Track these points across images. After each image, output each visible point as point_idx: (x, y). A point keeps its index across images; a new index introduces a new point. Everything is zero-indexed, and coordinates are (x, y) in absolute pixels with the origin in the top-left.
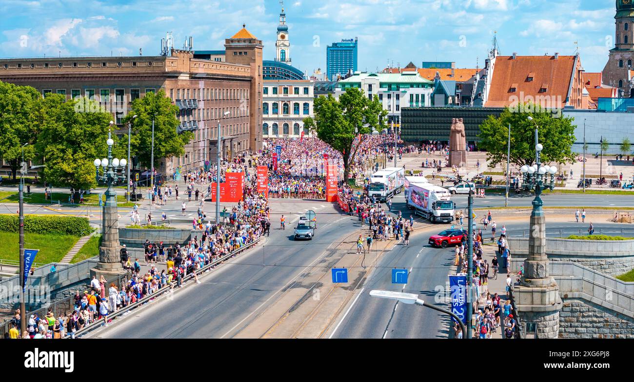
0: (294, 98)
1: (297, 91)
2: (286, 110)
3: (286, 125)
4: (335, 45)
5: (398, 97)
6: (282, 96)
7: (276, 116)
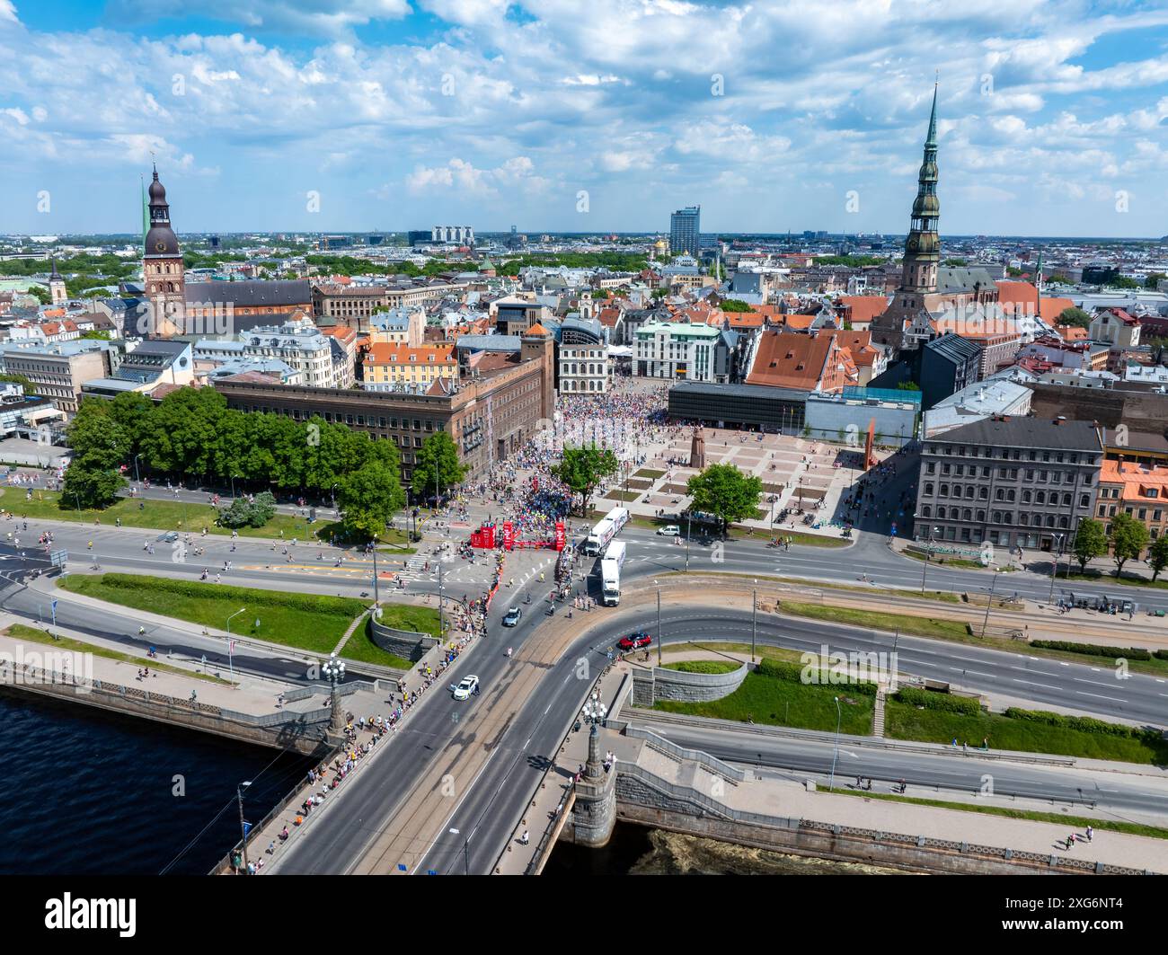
0: (590, 361)
1: (592, 355)
2: (583, 370)
3: (583, 382)
4: (679, 212)
5: (686, 347)
6: (580, 358)
7: (574, 375)
